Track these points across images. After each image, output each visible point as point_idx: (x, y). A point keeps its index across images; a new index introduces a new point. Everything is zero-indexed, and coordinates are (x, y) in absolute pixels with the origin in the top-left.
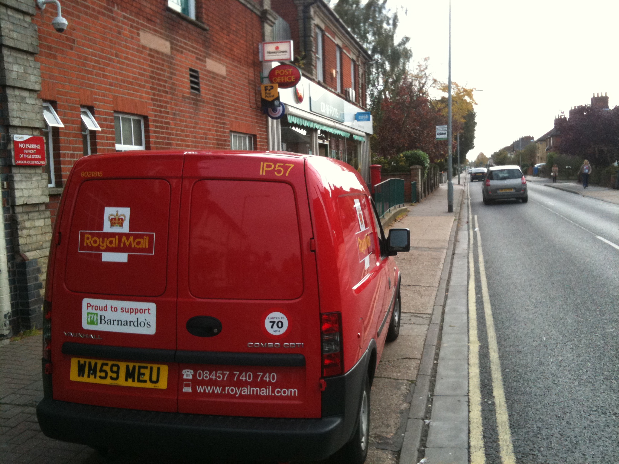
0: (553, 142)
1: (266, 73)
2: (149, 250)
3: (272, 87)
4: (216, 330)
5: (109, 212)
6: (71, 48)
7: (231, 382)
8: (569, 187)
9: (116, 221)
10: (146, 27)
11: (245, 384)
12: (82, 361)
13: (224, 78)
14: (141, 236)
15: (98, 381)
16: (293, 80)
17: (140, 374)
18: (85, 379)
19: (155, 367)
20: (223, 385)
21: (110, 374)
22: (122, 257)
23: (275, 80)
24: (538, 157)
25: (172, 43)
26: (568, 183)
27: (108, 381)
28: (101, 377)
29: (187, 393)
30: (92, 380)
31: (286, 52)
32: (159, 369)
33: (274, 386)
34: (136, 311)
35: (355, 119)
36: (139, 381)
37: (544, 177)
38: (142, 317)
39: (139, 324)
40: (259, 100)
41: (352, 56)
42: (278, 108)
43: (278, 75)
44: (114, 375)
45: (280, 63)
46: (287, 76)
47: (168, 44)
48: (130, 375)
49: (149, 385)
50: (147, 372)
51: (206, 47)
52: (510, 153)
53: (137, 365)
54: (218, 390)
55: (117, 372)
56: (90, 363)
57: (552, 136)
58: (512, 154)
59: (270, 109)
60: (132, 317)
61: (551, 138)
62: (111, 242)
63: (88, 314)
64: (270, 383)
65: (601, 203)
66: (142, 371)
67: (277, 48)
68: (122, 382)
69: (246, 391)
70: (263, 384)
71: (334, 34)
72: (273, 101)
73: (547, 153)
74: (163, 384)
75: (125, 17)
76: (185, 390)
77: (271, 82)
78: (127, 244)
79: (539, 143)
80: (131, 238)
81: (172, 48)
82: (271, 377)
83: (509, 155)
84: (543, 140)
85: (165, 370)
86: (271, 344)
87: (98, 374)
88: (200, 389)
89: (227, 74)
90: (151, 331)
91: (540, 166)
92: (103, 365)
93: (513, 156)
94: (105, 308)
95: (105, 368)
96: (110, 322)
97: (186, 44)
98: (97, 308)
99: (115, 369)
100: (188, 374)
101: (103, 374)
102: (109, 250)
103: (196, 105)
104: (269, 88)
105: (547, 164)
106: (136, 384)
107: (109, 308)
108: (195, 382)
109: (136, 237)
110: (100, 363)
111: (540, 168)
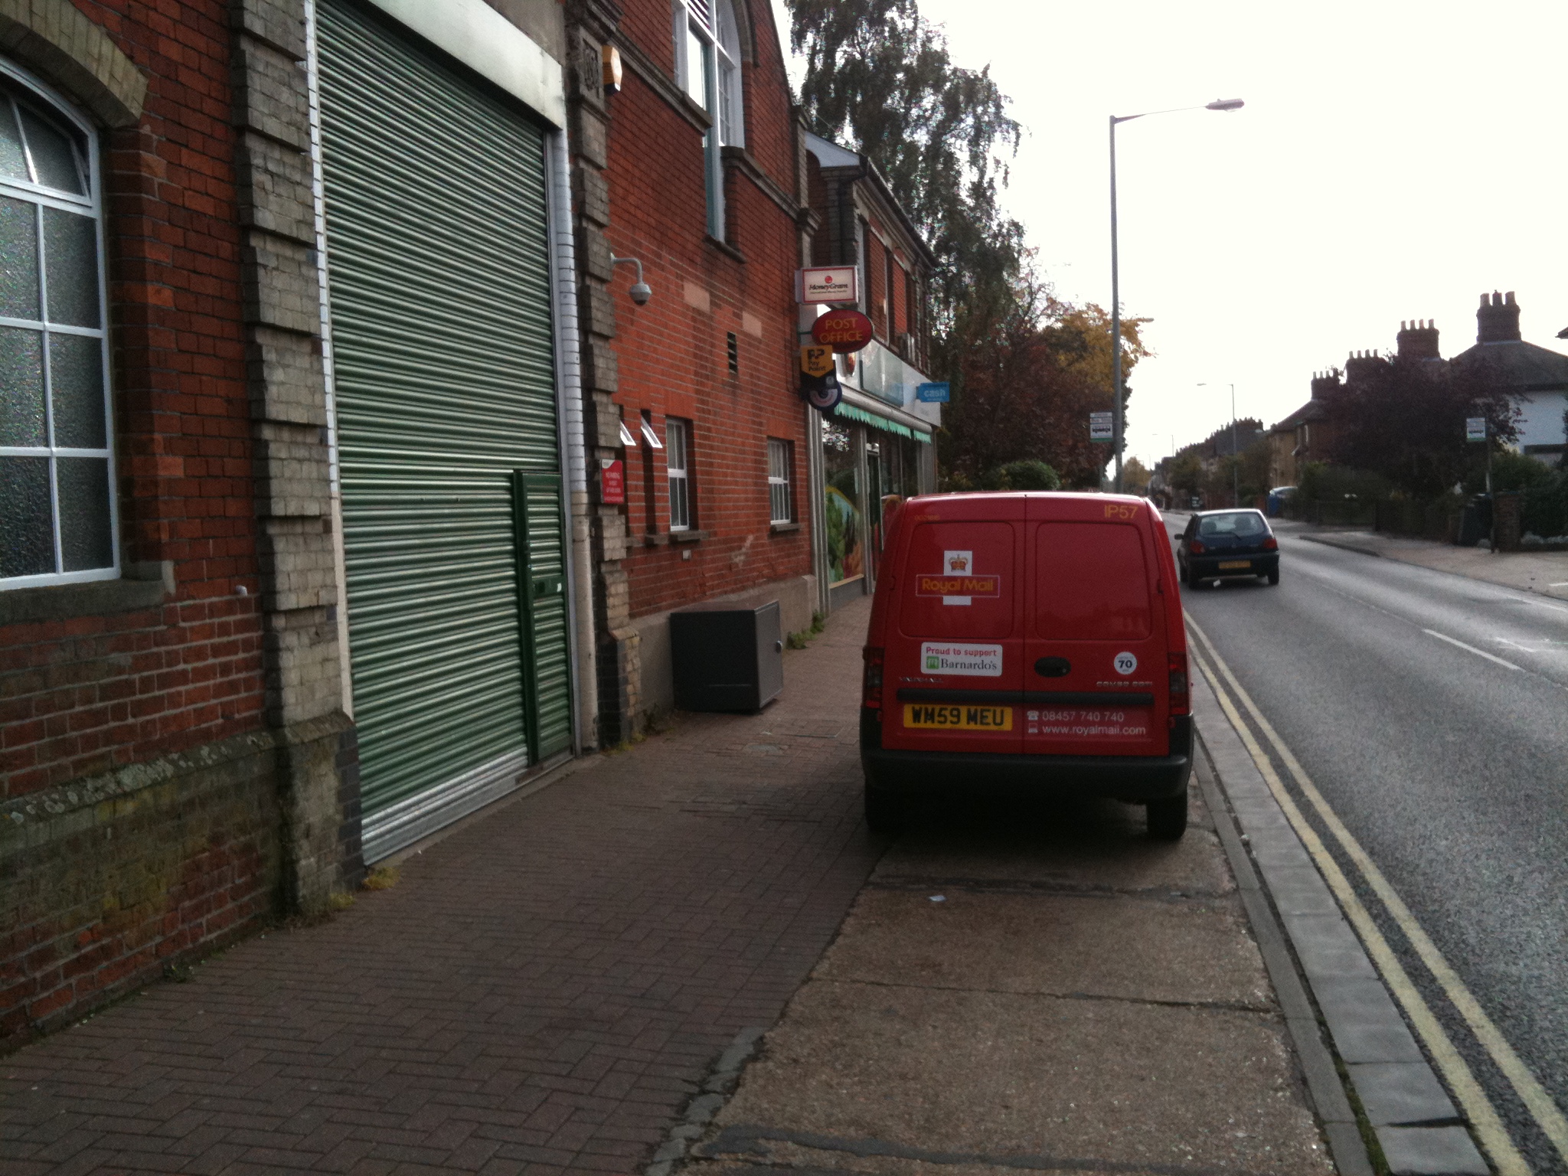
0: (1310, 436)
1: (806, 325)
2: (994, 592)
3: (822, 352)
4: (1064, 671)
5: (949, 555)
6: (632, 322)
7: (1077, 722)
8: (1357, 541)
9: (958, 565)
10: (689, 273)
11: (1093, 724)
12: (917, 707)
13: (760, 342)
14: (985, 579)
15: (936, 726)
16: (858, 339)
17: (983, 717)
18: (922, 725)
19: (998, 710)
20: (1069, 724)
21: (950, 718)
22: (965, 601)
23: (825, 337)
24: (1276, 470)
25: (712, 294)
26: (1353, 534)
27: (948, 726)
28: (940, 722)
29: (1033, 734)
30: (929, 725)
31: (846, 286)
32: (1002, 712)
33: (1122, 725)
34: (981, 653)
35: (917, 398)
36: (982, 723)
37: (1294, 518)
38: (987, 660)
39: (984, 666)
40: (797, 374)
41: (905, 265)
42: (830, 391)
43: (831, 329)
44: (955, 719)
45: (829, 306)
46: (847, 330)
47: (707, 295)
48: (972, 718)
49: (992, 727)
50: (990, 715)
51: (742, 292)
52: (1207, 460)
53: (979, 708)
54: (1065, 730)
55: (958, 716)
56: (926, 710)
57: (1309, 421)
58: (1212, 464)
59: (814, 394)
60: (978, 660)
61: (1306, 427)
62: (953, 586)
63: (928, 658)
64: (1117, 722)
65: (1428, 573)
66: (985, 714)
67: (828, 279)
68: (963, 725)
69: (1094, 730)
70: (1111, 724)
71: (881, 227)
72: (823, 378)
73: (1296, 461)
74: (1008, 726)
75: (672, 264)
76: (1031, 731)
77: (817, 341)
78: (971, 587)
79: (1277, 437)
80: (974, 582)
81: (712, 303)
82: (1118, 717)
83: (1204, 466)
84: (1285, 429)
85: (1009, 713)
86: (1120, 683)
87: (937, 718)
88: (1046, 730)
89: (763, 335)
90: (997, 672)
91: (1280, 492)
92: (941, 710)
93: (1214, 468)
94: (947, 652)
95: (943, 712)
96: (953, 665)
97: (724, 292)
98: (938, 652)
99: (955, 713)
100: (1033, 715)
101: (942, 719)
102: (950, 593)
103: (734, 394)
104: (816, 353)
105: (1301, 488)
106: (979, 727)
107: (951, 652)
108: (1040, 723)
109: (979, 580)
110: (937, 708)
111: (1283, 497)
